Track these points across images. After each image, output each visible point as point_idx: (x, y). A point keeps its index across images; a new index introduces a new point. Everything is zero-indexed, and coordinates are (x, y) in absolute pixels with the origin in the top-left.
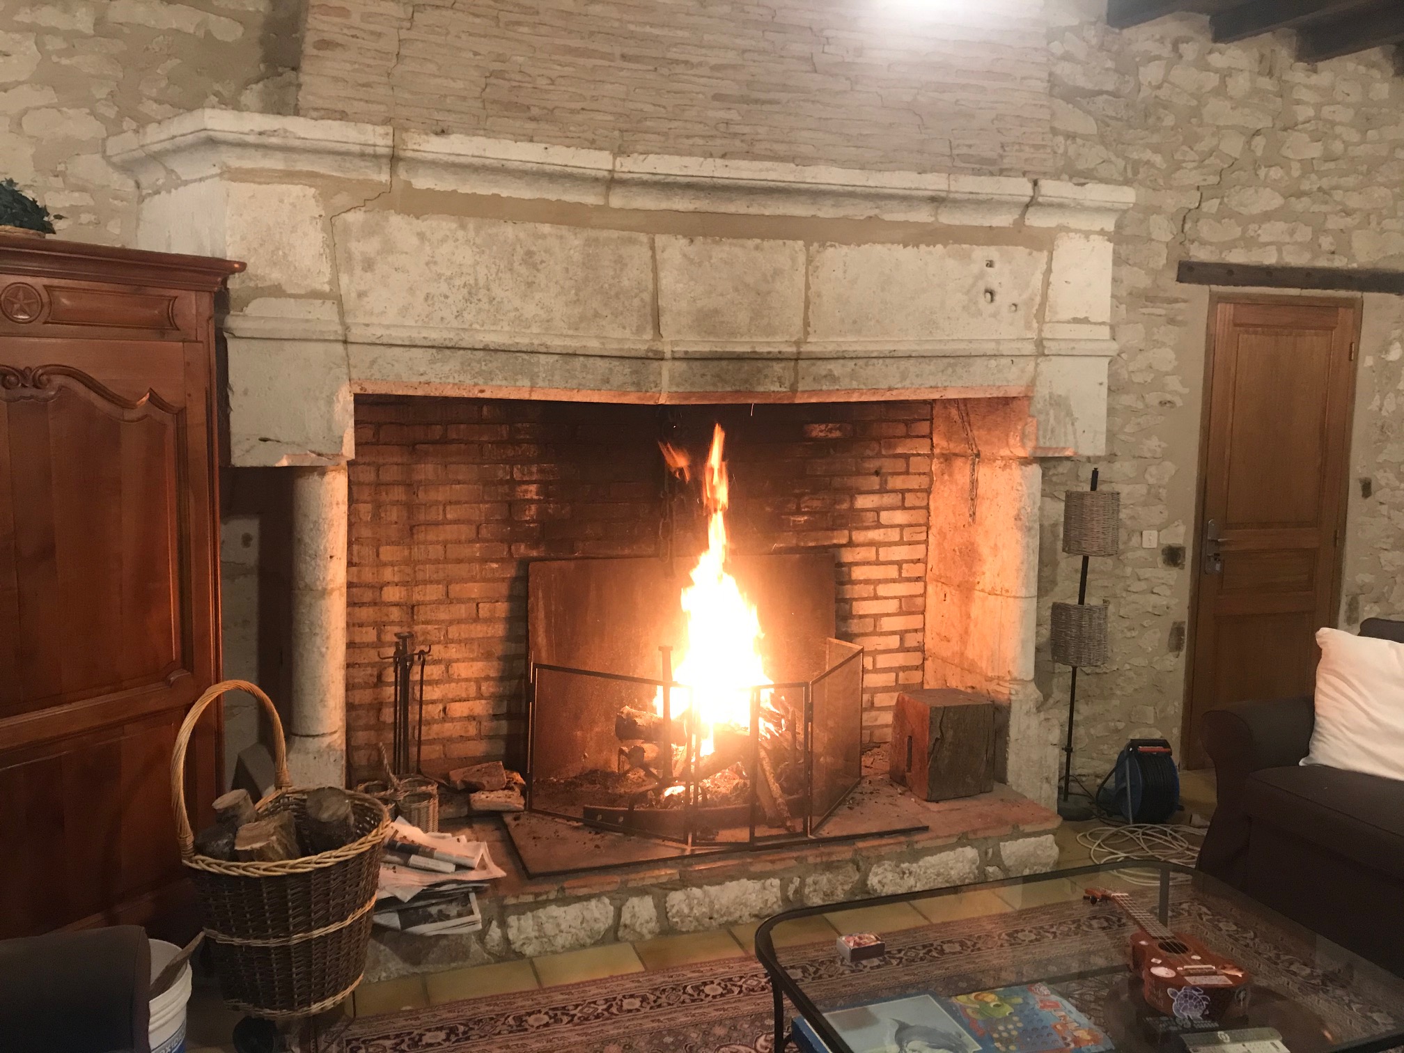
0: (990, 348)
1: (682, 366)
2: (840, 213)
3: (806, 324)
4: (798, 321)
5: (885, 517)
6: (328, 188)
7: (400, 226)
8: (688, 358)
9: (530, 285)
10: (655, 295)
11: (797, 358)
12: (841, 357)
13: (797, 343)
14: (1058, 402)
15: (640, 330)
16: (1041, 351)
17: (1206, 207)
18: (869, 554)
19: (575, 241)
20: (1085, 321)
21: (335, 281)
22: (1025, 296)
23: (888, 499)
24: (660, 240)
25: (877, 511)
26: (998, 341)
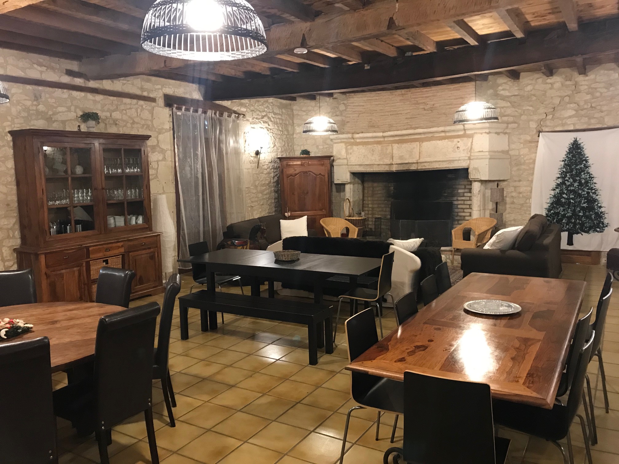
0: (457, 159)
1: (396, 165)
2: (426, 136)
3: (420, 156)
4: (418, 156)
6: (346, 143)
7: (355, 148)
8: (397, 164)
9: (373, 154)
10: (392, 154)
11: (417, 163)
12: (426, 162)
13: (417, 160)
14: (476, 169)
15: (390, 160)
16: (470, 159)
17: (548, 117)
19: (379, 147)
20: (482, 151)
21: (346, 157)
22: (467, 148)
24: (393, 145)
26: (459, 157)
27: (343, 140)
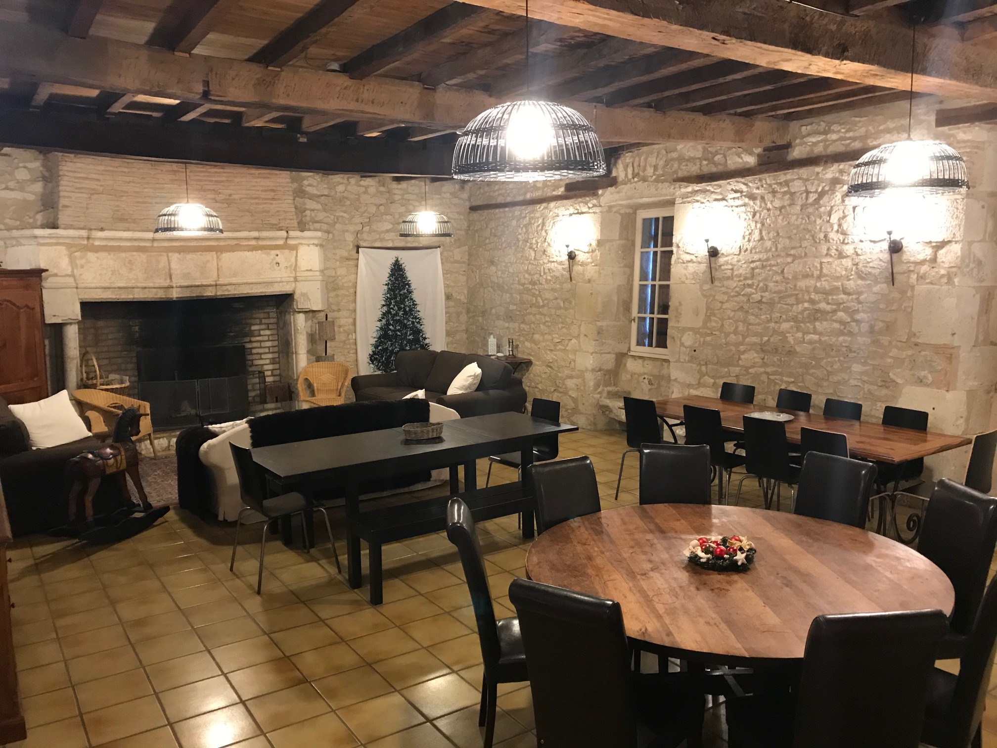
0: (279, 280)
1: (180, 289)
2: (226, 243)
3: (218, 275)
4: (215, 275)
5: (262, 332)
6: (69, 246)
7: (91, 256)
8: (181, 287)
9: (131, 269)
10: (170, 269)
11: (216, 285)
12: (230, 284)
13: (216, 281)
14: (304, 295)
15: (166, 280)
16: (296, 280)
17: (364, 229)
18: (258, 345)
19: (143, 257)
20: (311, 270)
21: (73, 271)
22: (290, 264)
23: (263, 327)
24: (170, 254)
25: (259, 330)
26: (281, 278)
27: (61, 241)
